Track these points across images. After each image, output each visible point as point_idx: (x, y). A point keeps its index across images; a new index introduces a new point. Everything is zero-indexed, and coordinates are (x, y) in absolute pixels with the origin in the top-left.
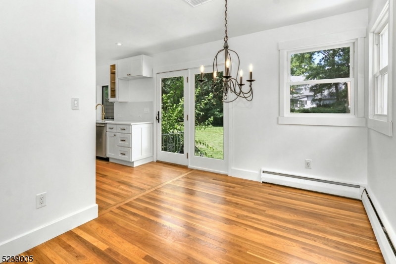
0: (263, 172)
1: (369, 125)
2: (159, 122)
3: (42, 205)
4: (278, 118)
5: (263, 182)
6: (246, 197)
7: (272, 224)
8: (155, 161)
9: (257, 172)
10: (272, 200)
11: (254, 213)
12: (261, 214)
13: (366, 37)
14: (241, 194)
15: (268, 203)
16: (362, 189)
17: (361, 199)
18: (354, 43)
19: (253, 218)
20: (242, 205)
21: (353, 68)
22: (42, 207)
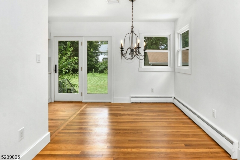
0: (132, 97)
1: (176, 71)
2: (56, 72)
3: (22, 138)
4: (139, 68)
5: (132, 103)
6: (130, 111)
7: (150, 118)
8: (53, 101)
9: (128, 98)
10: (142, 109)
11: (139, 116)
12: (143, 116)
13: (174, 34)
14: (126, 110)
15: (141, 111)
16: (173, 98)
17: (173, 102)
18: (169, 36)
19: (141, 118)
20: (131, 114)
21: (169, 46)
22: (22, 139)
